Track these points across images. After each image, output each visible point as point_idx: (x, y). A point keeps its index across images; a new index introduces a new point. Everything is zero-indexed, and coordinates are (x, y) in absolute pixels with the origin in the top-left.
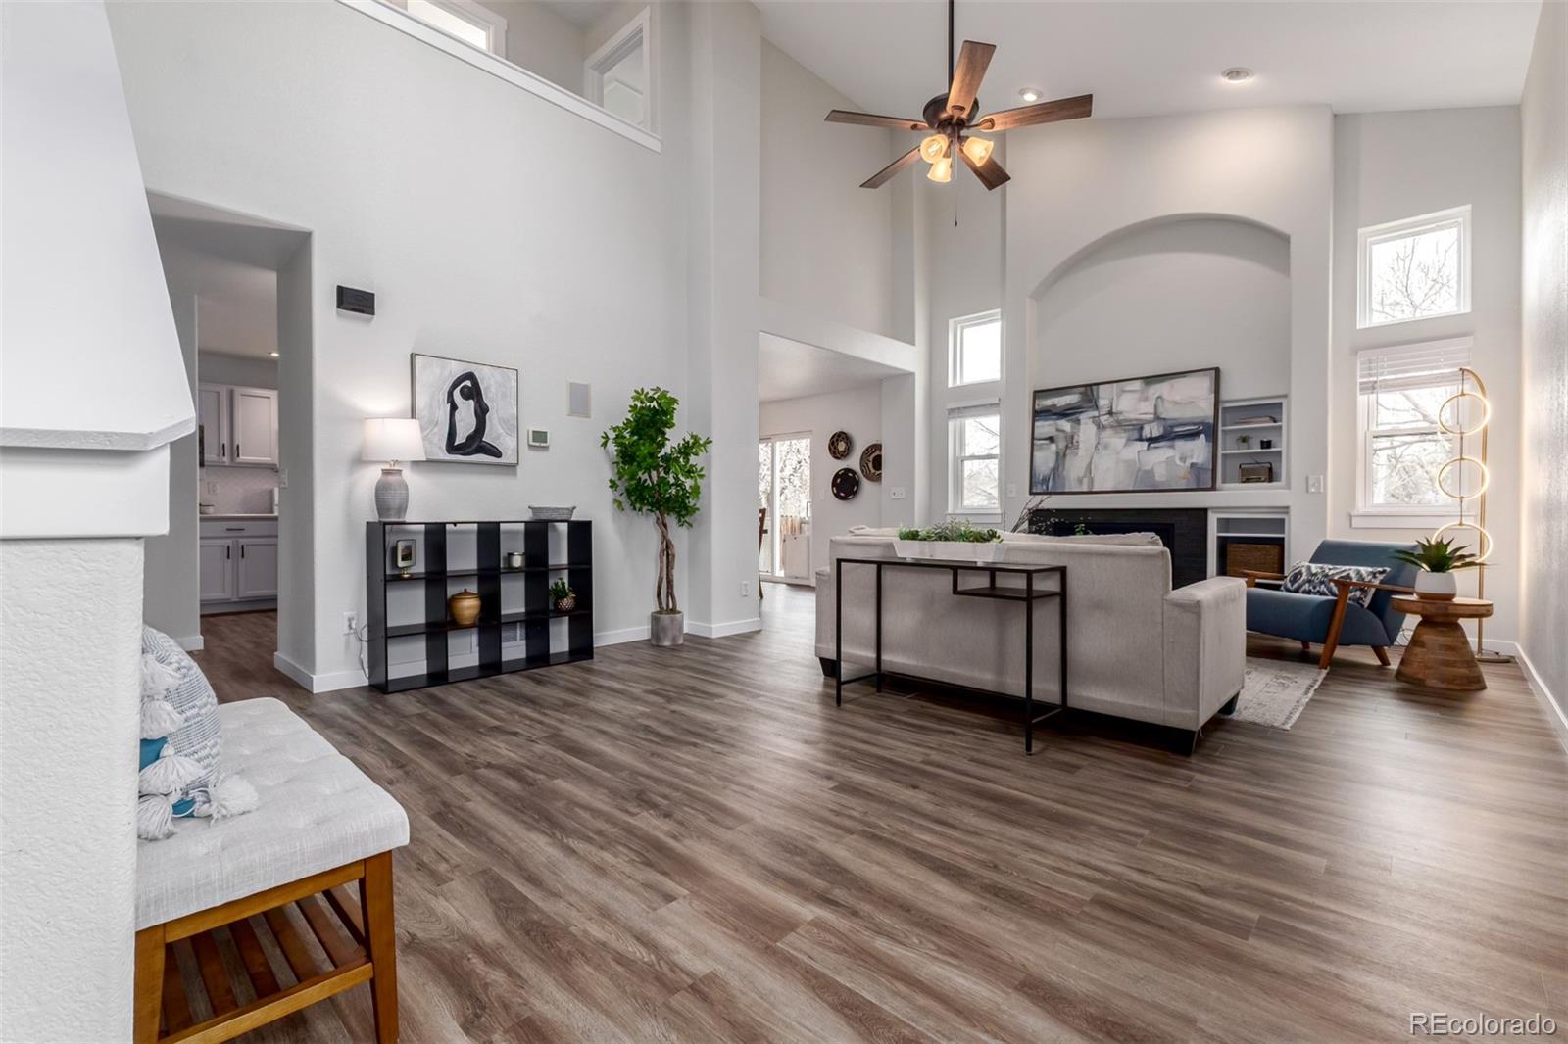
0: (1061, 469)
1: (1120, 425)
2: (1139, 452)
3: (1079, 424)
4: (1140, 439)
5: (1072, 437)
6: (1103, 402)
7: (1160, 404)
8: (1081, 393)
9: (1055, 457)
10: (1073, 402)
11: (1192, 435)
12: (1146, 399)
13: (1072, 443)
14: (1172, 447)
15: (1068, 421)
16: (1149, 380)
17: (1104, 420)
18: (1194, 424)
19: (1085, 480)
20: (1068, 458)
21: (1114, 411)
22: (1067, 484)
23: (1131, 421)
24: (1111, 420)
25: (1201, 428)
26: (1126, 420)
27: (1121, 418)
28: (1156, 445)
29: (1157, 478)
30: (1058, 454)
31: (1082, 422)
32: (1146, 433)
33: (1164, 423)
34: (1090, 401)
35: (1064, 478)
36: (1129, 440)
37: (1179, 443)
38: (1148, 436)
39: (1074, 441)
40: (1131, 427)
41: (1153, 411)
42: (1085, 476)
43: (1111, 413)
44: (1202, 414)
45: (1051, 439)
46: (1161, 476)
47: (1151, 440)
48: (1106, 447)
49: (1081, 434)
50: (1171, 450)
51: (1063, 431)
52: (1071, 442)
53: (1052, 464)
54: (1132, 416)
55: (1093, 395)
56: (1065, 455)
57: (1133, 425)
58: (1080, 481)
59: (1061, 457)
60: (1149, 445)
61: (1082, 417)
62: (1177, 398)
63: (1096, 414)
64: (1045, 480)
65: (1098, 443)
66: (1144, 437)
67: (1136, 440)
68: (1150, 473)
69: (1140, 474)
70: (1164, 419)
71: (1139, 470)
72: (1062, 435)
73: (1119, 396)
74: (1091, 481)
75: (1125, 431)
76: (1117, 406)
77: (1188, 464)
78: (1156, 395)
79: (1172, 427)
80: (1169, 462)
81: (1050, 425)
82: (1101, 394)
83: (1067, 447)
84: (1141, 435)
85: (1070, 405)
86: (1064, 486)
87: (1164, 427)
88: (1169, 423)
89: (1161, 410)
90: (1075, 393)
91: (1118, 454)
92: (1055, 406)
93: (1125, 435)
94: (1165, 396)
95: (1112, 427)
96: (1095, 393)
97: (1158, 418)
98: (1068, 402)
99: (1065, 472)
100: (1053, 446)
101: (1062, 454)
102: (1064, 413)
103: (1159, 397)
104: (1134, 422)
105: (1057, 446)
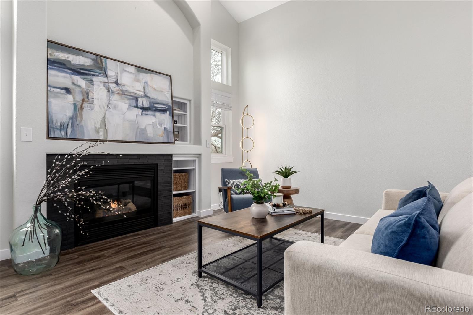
0: (79, 119)
1: (123, 94)
2: (137, 115)
3: (93, 84)
4: (137, 107)
5: (88, 94)
6: (110, 73)
7: (146, 87)
8: (92, 59)
9: (72, 107)
10: (86, 64)
11: (164, 111)
12: (138, 81)
13: (88, 98)
14: (154, 116)
15: (83, 79)
16: (140, 69)
17: (112, 86)
18: (164, 105)
19: (101, 131)
20: (85, 110)
21: (119, 82)
22: (85, 132)
23: (131, 93)
24: (117, 88)
25: (167, 108)
26: (127, 91)
27: (124, 89)
28: (146, 113)
29: (148, 135)
30: (75, 105)
31: (95, 83)
32: (140, 103)
33: (149, 99)
34: (101, 68)
35: (82, 127)
36: (130, 106)
37: (158, 114)
38: (141, 106)
39: (90, 97)
40: (131, 97)
41: (143, 90)
42: (100, 128)
43: (117, 83)
44: (167, 100)
45: (68, 90)
46: (150, 134)
47: (144, 109)
48: (115, 107)
49: (95, 93)
50: (154, 118)
51: (79, 86)
52: (86, 96)
53: (69, 113)
54: (131, 90)
55: (102, 65)
56: (82, 108)
57: (132, 96)
58: (97, 131)
59: (78, 109)
60: (142, 111)
61: (95, 79)
62: (155, 86)
63: (106, 80)
64: (63, 127)
65: (109, 103)
66: (139, 106)
67: (134, 107)
68: (143, 131)
69: (139, 130)
70: (149, 97)
71: (138, 128)
72: (78, 89)
73: (121, 73)
74: (106, 131)
75: (127, 99)
76: (121, 79)
77: (163, 128)
78: (144, 81)
79: (154, 103)
80: (154, 124)
81: (65, 77)
82: (108, 65)
83: (83, 100)
84: (137, 104)
85: (83, 65)
86: (83, 133)
87: (150, 103)
88: (152, 100)
89: (147, 91)
90: (87, 57)
91: (124, 114)
92: (69, 61)
93: (128, 102)
94: (149, 83)
95: (119, 94)
96: (104, 64)
97: (146, 96)
98: (82, 63)
99: (83, 123)
100: (70, 97)
101: (79, 106)
102: (78, 71)
103: (145, 82)
104: (132, 94)
105: (74, 98)
